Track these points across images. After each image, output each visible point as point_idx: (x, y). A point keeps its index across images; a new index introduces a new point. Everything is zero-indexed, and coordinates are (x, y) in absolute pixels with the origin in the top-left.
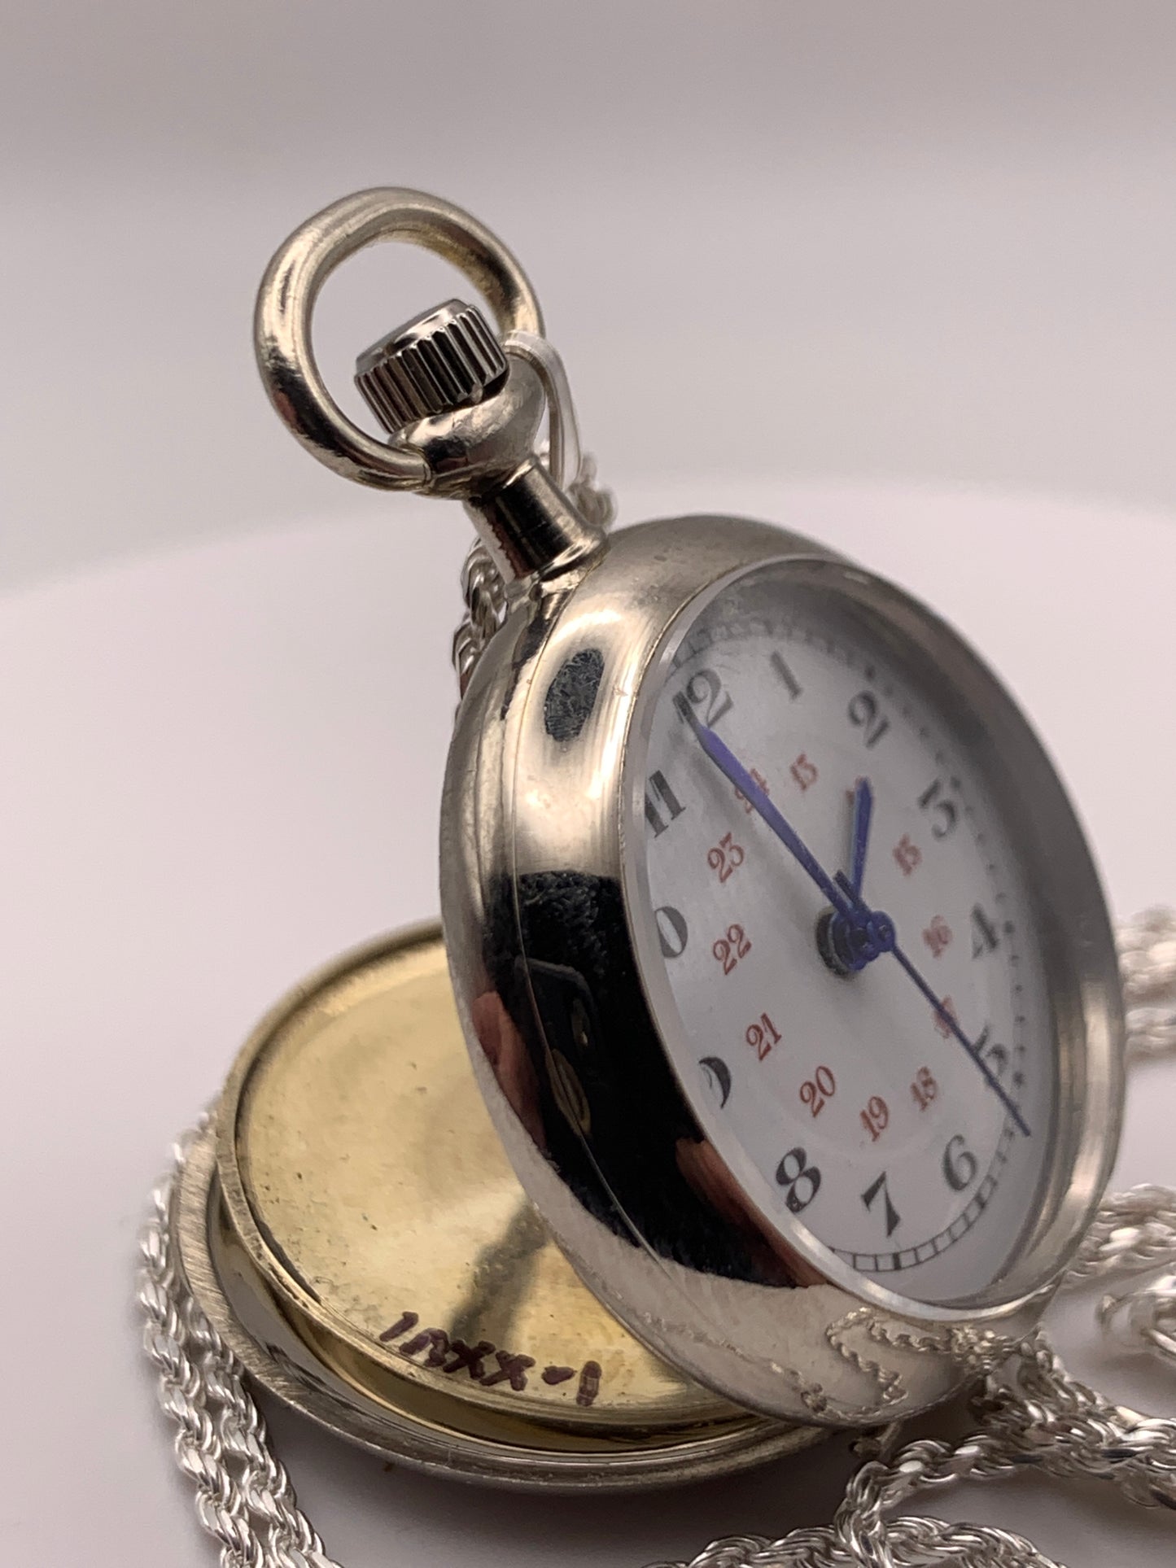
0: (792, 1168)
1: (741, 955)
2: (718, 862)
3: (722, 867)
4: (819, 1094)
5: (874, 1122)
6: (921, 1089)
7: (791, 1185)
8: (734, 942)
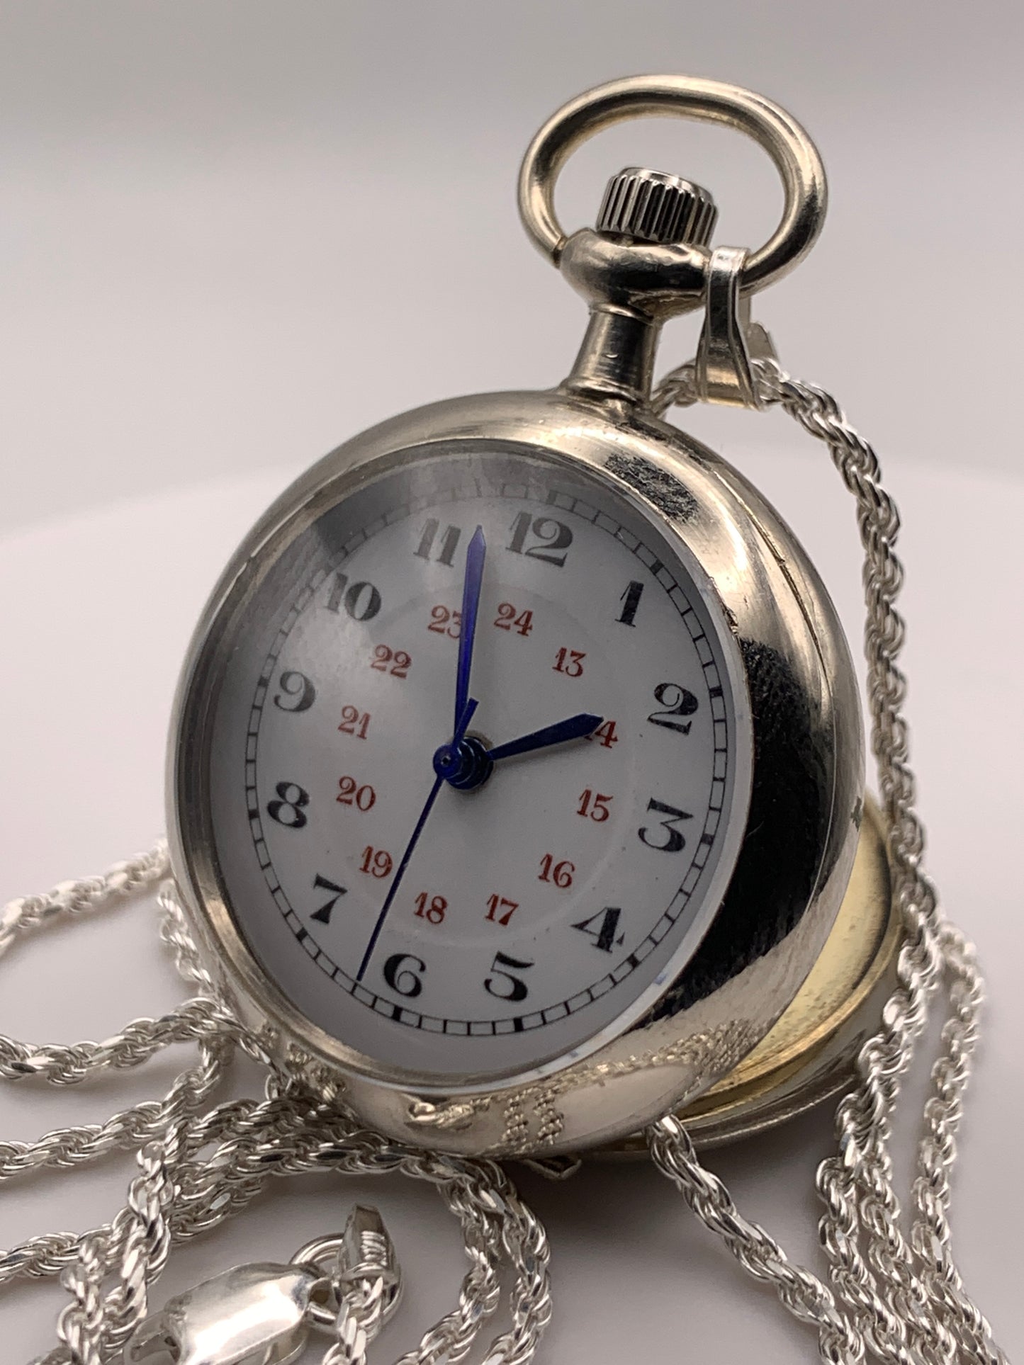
0: (292, 795)
1: (392, 672)
2: (439, 617)
3: (439, 622)
4: (353, 796)
5: (372, 864)
6: (428, 906)
7: (282, 800)
8: (397, 661)
